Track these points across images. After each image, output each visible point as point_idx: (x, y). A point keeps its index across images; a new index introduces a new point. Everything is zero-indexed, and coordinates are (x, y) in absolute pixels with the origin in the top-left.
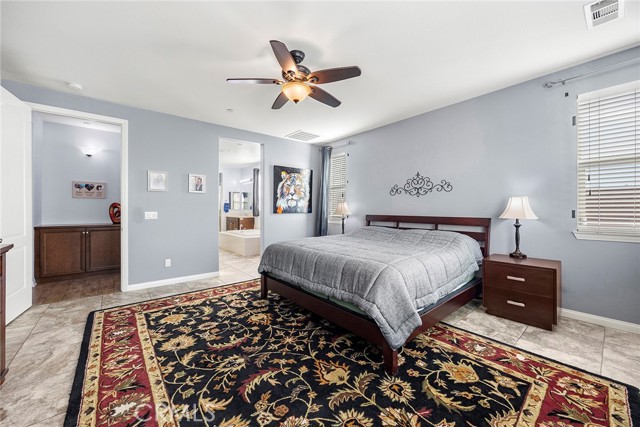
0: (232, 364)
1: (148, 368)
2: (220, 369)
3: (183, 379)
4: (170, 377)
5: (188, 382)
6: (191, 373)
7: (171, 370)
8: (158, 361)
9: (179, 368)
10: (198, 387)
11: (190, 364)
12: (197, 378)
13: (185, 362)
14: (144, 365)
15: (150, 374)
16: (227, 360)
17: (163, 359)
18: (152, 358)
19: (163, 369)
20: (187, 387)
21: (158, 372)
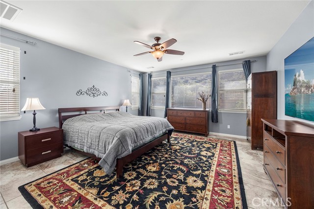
0: (189, 162)
1: (213, 179)
2: (194, 162)
3: (205, 167)
4: (208, 170)
5: (204, 165)
6: (201, 167)
7: (206, 172)
8: (208, 178)
9: (203, 171)
10: (203, 163)
11: (199, 170)
12: (201, 165)
13: (200, 172)
14: (214, 181)
15: (214, 175)
16: (188, 163)
17: (206, 178)
18: (210, 182)
19: (208, 174)
20: (206, 164)
21: (211, 174)
